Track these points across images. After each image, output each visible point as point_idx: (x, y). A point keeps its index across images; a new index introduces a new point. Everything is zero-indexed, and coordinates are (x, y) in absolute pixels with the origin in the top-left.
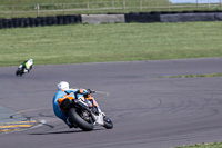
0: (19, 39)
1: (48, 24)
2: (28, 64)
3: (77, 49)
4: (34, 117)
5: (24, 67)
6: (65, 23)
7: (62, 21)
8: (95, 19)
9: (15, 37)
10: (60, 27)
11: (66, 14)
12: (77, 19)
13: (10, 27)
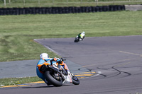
0: (85, 20)
1: (103, 11)
2: (82, 35)
3: (122, 27)
4: (94, 70)
5: (79, 37)
6: (114, 10)
7: (112, 9)
8: (134, 8)
9: (82, 19)
10: (111, 13)
11: (115, 4)
12: (122, 8)
13: (79, 12)
